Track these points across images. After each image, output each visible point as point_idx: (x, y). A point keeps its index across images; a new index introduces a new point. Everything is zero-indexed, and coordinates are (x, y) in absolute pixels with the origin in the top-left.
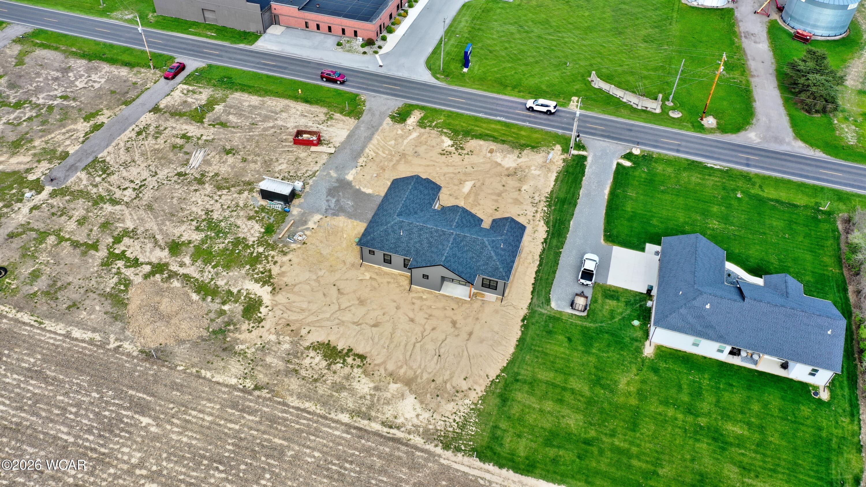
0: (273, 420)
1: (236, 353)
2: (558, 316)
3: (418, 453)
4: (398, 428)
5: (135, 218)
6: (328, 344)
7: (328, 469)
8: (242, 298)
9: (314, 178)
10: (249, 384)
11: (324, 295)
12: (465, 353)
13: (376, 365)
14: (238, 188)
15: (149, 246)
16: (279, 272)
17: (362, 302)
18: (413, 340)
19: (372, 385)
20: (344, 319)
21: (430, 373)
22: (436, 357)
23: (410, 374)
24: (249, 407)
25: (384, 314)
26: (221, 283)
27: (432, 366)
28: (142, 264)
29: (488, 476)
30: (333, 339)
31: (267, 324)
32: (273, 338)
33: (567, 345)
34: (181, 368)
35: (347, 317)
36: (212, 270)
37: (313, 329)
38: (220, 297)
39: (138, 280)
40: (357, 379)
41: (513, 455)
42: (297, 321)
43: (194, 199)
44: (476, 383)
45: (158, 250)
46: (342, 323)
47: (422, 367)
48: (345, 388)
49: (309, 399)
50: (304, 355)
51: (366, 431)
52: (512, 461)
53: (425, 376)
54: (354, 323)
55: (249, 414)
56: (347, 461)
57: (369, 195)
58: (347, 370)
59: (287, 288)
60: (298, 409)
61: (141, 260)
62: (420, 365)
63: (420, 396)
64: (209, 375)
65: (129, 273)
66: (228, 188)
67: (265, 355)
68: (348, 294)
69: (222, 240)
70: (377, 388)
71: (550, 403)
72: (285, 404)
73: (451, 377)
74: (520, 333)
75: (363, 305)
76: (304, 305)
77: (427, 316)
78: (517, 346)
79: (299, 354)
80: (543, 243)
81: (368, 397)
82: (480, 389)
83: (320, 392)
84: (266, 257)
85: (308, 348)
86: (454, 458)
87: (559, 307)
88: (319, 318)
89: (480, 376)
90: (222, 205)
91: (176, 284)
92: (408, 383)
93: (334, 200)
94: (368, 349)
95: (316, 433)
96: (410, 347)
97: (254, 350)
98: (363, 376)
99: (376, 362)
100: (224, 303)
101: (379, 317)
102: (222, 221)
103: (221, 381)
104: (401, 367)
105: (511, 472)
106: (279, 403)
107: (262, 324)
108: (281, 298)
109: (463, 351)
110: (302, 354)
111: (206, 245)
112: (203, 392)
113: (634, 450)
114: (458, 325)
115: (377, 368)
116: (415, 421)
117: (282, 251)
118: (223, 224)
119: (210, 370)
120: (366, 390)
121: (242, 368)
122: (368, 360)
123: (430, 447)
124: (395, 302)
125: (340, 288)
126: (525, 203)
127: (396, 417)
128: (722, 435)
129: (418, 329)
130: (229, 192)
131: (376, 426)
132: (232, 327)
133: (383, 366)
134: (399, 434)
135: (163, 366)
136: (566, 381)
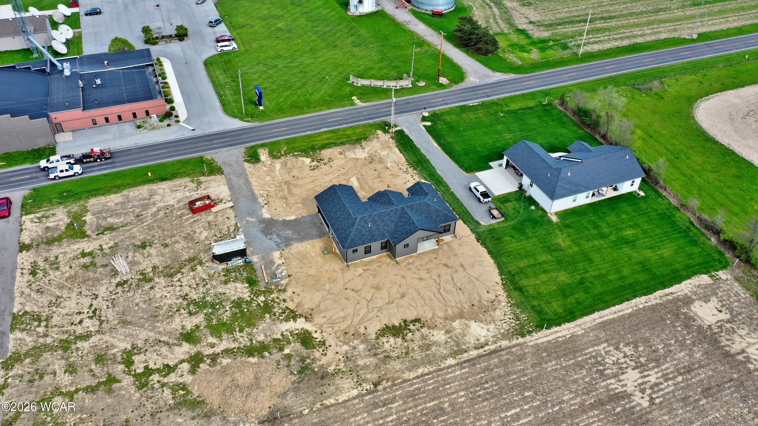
0: (412, 395)
1: (333, 374)
2: (492, 228)
3: (514, 350)
4: (487, 344)
5: (122, 337)
6: (387, 327)
7: (479, 396)
8: (291, 338)
9: (240, 230)
10: (368, 386)
11: (347, 299)
12: (472, 278)
13: (431, 319)
14: (188, 267)
15: (164, 350)
16: (295, 305)
17: (378, 288)
18: (436, 291)
19: (443, 332)
20: (379, 305)
21: (466, 303)
22: (459, 291)
23: (456, 310)
24: (387, 399)
25: (400, 286)
26: (261, 338)
27: (463, 298)
28: (176, 366)
29: (560, 334)
30: (385, 321)
31: (330, 341)
32: (346, 348)
33: (513, 241)
34: (306, 411)
35: (379, 303)
36: (242, 334)
37: (366, 324)
38: (273, 348)
39: (188, 379)
40: (430, 335)
41: (557, 314)
42: (348, 326)
43: (158, 296)
44: (496, 291)
45: (176, 349)
46: (380, 309)
47: (458, 302)
48: (430, 345)
49: (418, 367)
50: (381, 344)
51: (472, 359)
52: (560, 318)
53: (466, 306)
54: (388, 303)
55: (392, 403)
56: (484, 384)
57: (295, 220)
58: (417, 334)
59: (314, 311)
60: (417, 377)
61: (171, 364)
62: (456, 302)
63: (476, 319)
64: (333, 401)
65: (172, 378)
66: (179, 272)
67: (354, 361)
68: (362, 289)
69: (222, 311)
70: (448, 332)
71: (542, 275)
72: (405, 381)
73: (480, 297)
74: (485, 250)
75: (380, 289)
76: (342, 314)
77: (426, 271)
78: (492, 257)
79: (377, 346)
81: (449, 340)
82: (501, 292)
83: (418, 358)
84: (273, 300)
85: (377, 338)
86: (533, 338)
87: (487, 223)
88: (361, 316)
89: (493, 286)
90: (190, 286)
91: (225, 361)
92: (461, 315)
93: (275, 236)
94: (415, 313)
95: (446, 382)
96: (438, 295)
97: (343, 364)
98: (431, 331)
99: (429, 316)
100: (281, 349)
101: (400, 290)
102: (204, 298)
103: (346, 398)
104: (446, 310)
105: (567, 324)
106: (402, 383)
107: (327, 345)
108: (318, 320)
109: (470, 278)
110: (378, 344)
111: (214, 321)
112: (343, 414)
113: (603, 272)
114: (450, 266)
115: (433, 320)
116: (490, 334)
117: (280, 290)
118: (208, 299)
119: (329, 397)
120: (443, 337)
121: (349, 380)
122: (422, 319)
123: (515, 342)
124: (397, 275)
125: (352, 288)
126: (400, 175)
127: (478, 340)
128: (627, 239)
129: (431, 282)
130: (183, 274)
131: (474, 353)
132: (308, 361)
133: (436, 317)
134: (492, 347)
135: (291, 419)
136: (535, 259)
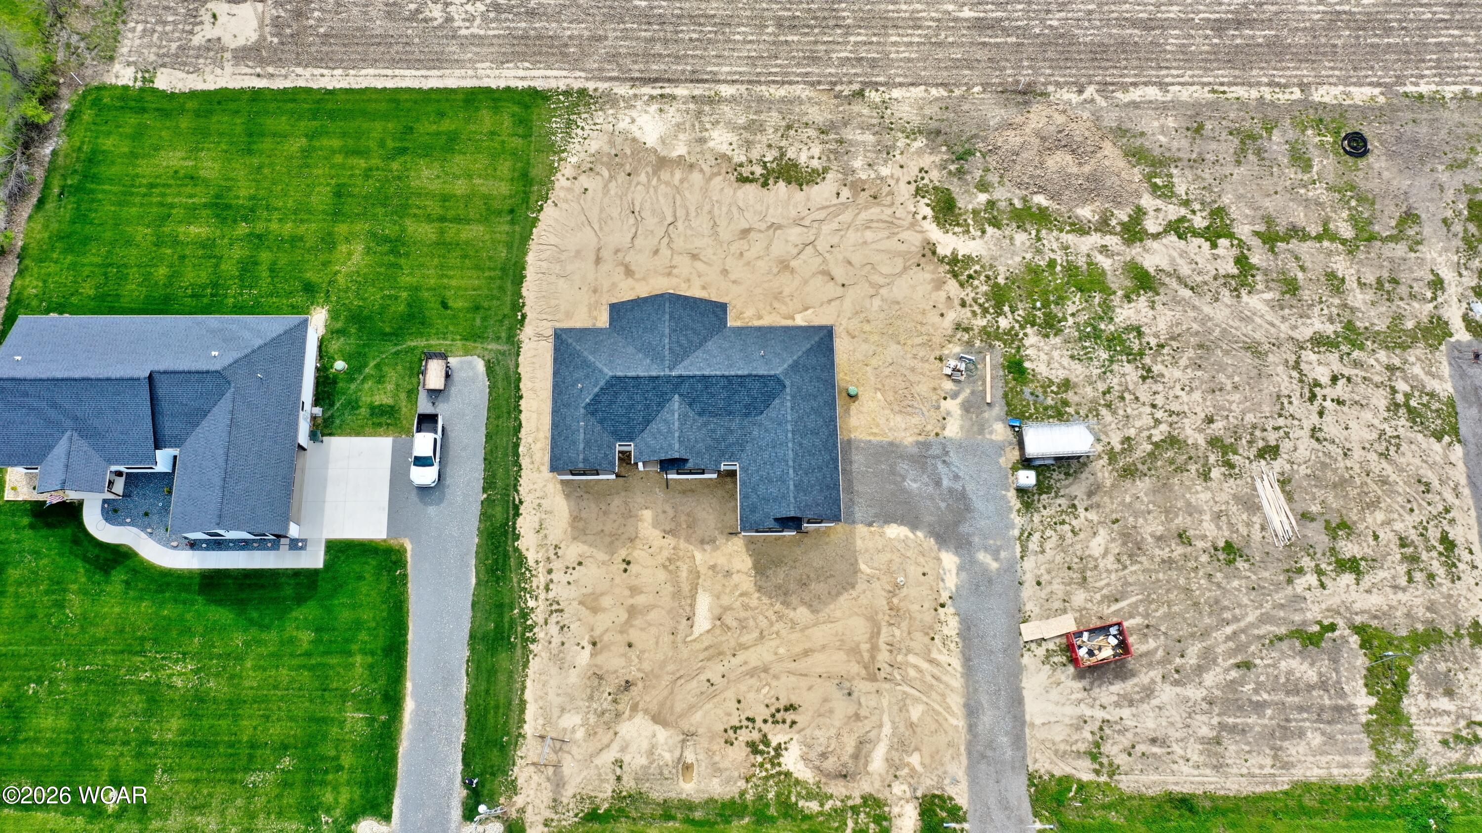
0: (814, 59)
1: (920, 132)
2: (470, 344)
3: (615, 74)
4: (652, 97)
5: (1258, 320)
6: (801, 185)
7: (715, 25)
8: (970, 222)
9: (1016, 532)
10: (873, 96)
11: (850, 263)
12: (596, 227)
13: (719, 174)
14: (1139, 454)
15: (1185, 270)
16: (946, 287)
17: (784, 266)
18: (679, 224)
19: (711, 144)
20: (799, 229)
21: (638, 183)
22: (637, 209)
23: (665, 175)
24: (853, 66)
25: (741, 254)
26: (1021, 238)
27: (638, 195)
28: (1166, 231)
29: (521, 73)
30: (799, 196)
31: (905, 191)
32: (885, 171)
33: (449, 294)
34: (977, 89)
35: (795, 234)
36: (1053, 256)
37: (835, 201)
38: (1004, 212)
39: (1147, 201)
40: (735, 146)
41: (496, 108)
42: (866, 208)
43: (1197, 395)
44: (569, 190)
45: (1165, 265)
46: (798, 222)
47: (652, 190)
48: (745, 128)
49: (783, 100)
50: (824, 158)
51: (692, 81)
52: (494, 100)
53: (643, 178)
54: (780, 227)
55: (848, 59)
56: (698, 40)
57: (889, 519)
58: (755, 154)
59: (916, 260)
60: (791, 83)
61: (1173, 238)
62: (656, 191)
64: (934, 91)
65: (1174, 212)
66: (1156, 445)
67: (879, 142)
68: (814, 275)
69: (1083, 318)
70: (702, 141)
71: (459, 192)
72: (812, 84)
73: (606, 186)
74: (524, 292)
75: (782, 262)
76: (869, 235)
77: (675, 271)
78: (524, 269)
79: (832, 157)
80: (521, 502)
81: (708, 126)
82: (561, 181)
83: (774, 114)
84: (985, 311)
85: (826, 170)
86: (568, 81)
87: (470, 363)
88: (837, 220)
89: (566, 201)
90: (1137, 398)
91: (1086, 212)
92: (662, 163)
93: (946, 483)
94: (740, 193)
95: (752, 61)
96: (680, 213)
97: (899, 144)
98: (729, 153)
99: (719, 179)
100: (991, 204)
101: (746, 247)
102: (1111, 361)
103: (912, 89)
104: (682, 181)
105: (494, 86)
106: (819, 83)
107: (913, 187)
108: (914, 240)
109: (601, 228)
110: (829, 159)
111: (1097, 300)
112: (925, 69)
113: (339, 159)
114: (621, 269)
115: (715, 170)
116: (634, 113)
117: (966, 330)
118: (1104, 355)
119: (937, 99)
120: (715, 134)
121: (897, 115)
122: (733, 178)
123: (603, 86)
124: (734, 282)
125: (832, 283)
126: (575, 603)
127: (661, 110)
128: (218, 216)
129: (679, 243)
130: (1150, 437)
131: (681, 91)
132: (953, 167)
133: (708, 174)
134: (647, 90)
135: (1001, 84)
136: (442, 232)
